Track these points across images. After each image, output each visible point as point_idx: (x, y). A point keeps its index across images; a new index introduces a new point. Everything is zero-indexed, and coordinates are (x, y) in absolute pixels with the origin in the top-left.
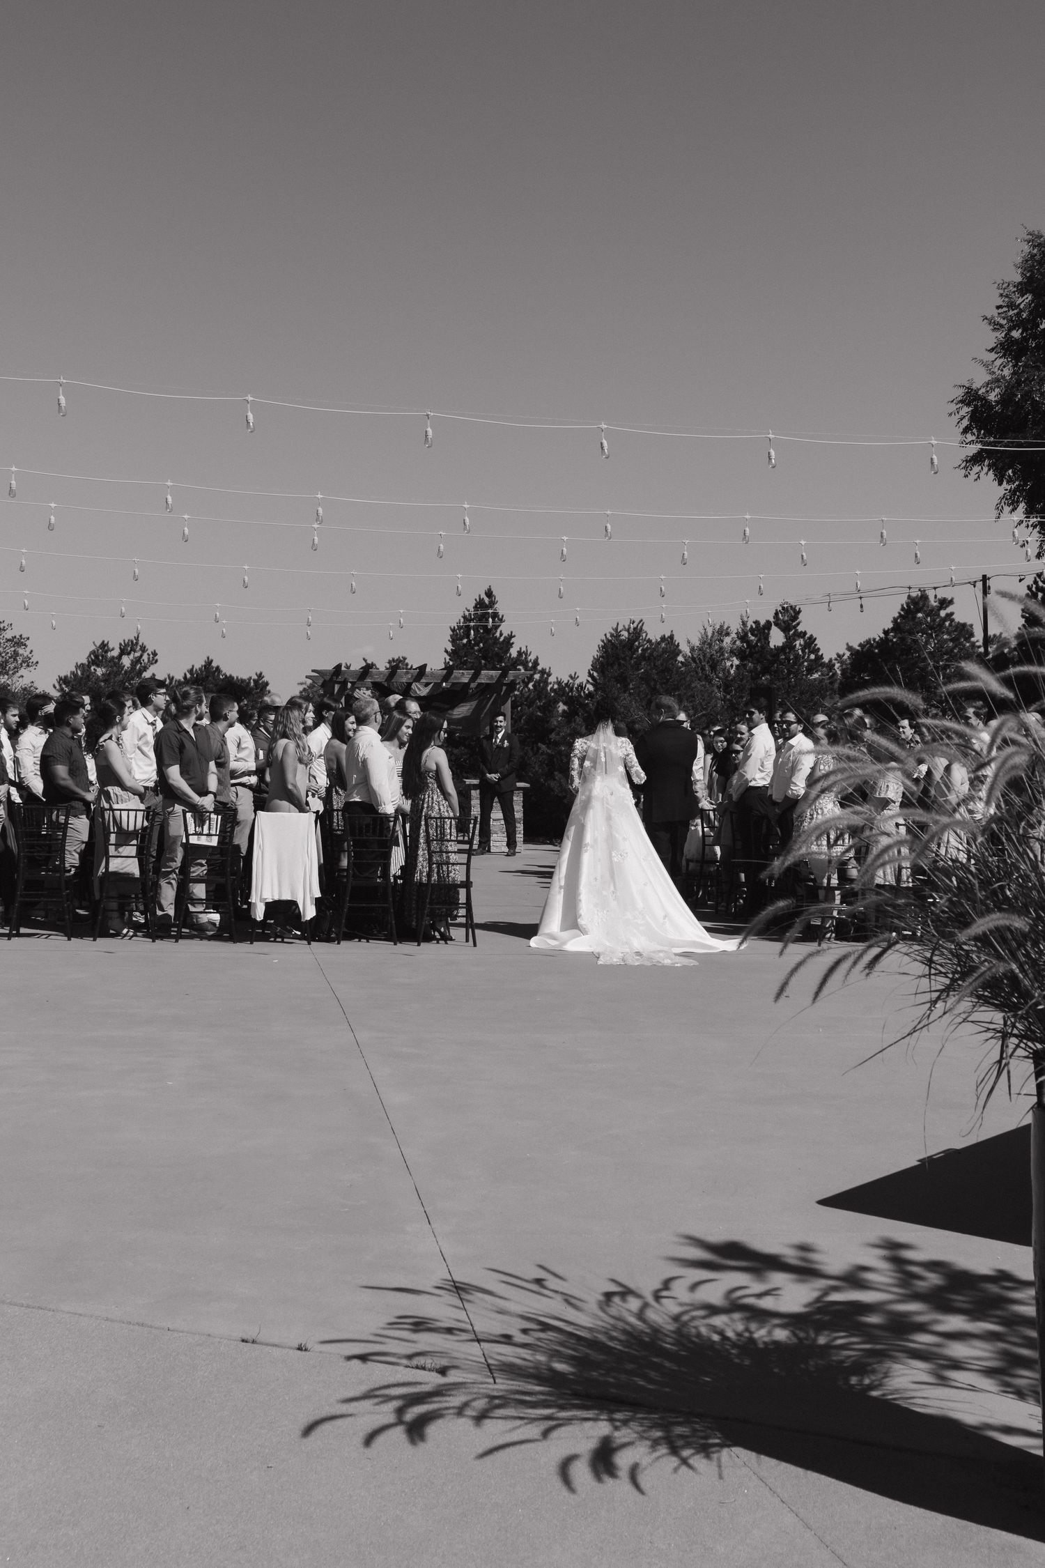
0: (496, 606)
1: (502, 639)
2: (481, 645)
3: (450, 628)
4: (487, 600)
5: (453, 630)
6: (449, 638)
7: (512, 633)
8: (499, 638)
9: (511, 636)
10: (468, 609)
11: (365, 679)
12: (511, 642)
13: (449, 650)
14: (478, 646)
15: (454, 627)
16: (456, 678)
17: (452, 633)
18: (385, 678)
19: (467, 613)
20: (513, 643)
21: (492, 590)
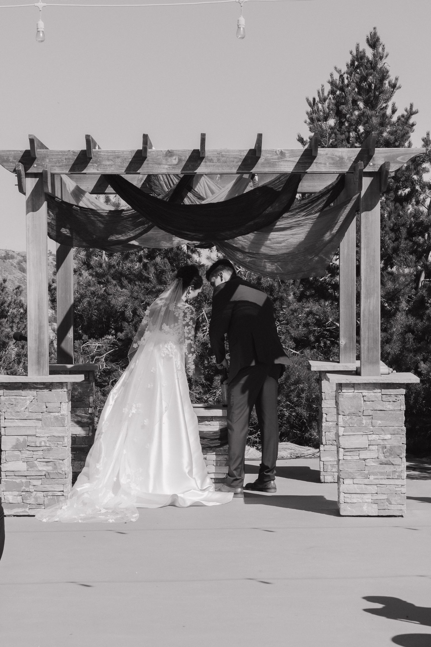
0: (384, 61)
1: (394, 119)
2: (361, 129)
3: (308, 100)
4: (369, 53)
5: (313, 104)
6: (306, 118)
7: (411, 106)
8: (391, 117)
9: (411, 113)
10: (339, 68)
11: (85, 167)
12: (411, 121)
13: (306, 138)
14: (356, 130)
15: (314, 99)
16: (268, 163)
17: (309, 109)
18: (126, 165)
19: (336, 76)
20: (413, 125)
21: (379, 34)
